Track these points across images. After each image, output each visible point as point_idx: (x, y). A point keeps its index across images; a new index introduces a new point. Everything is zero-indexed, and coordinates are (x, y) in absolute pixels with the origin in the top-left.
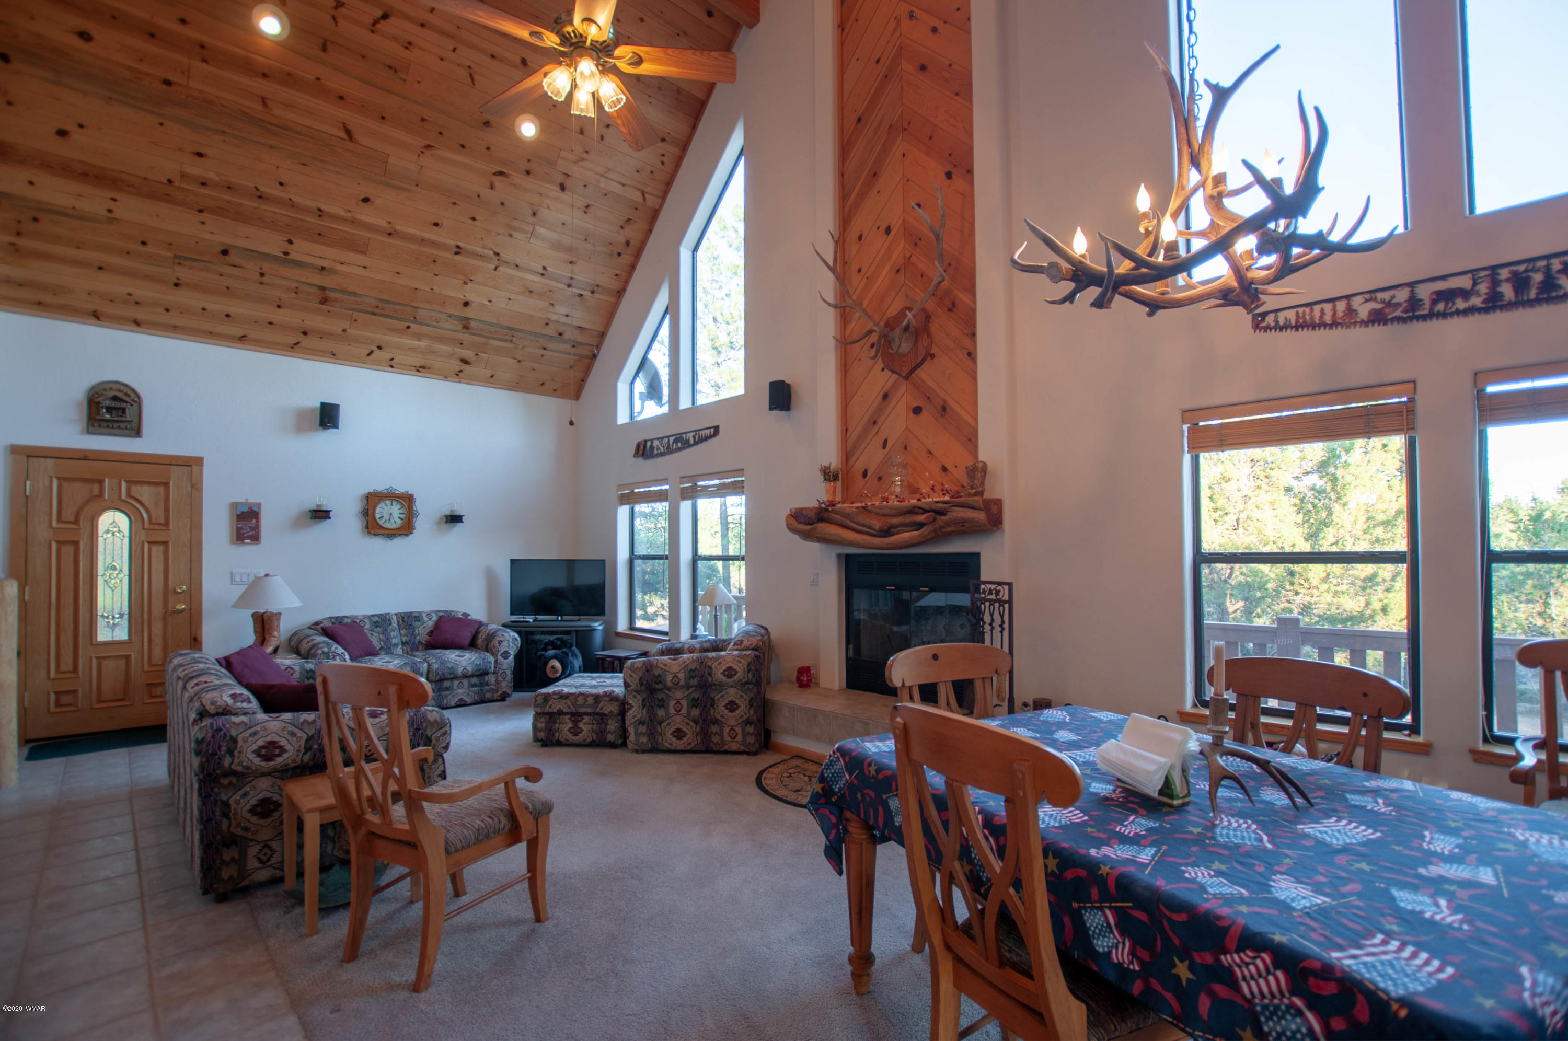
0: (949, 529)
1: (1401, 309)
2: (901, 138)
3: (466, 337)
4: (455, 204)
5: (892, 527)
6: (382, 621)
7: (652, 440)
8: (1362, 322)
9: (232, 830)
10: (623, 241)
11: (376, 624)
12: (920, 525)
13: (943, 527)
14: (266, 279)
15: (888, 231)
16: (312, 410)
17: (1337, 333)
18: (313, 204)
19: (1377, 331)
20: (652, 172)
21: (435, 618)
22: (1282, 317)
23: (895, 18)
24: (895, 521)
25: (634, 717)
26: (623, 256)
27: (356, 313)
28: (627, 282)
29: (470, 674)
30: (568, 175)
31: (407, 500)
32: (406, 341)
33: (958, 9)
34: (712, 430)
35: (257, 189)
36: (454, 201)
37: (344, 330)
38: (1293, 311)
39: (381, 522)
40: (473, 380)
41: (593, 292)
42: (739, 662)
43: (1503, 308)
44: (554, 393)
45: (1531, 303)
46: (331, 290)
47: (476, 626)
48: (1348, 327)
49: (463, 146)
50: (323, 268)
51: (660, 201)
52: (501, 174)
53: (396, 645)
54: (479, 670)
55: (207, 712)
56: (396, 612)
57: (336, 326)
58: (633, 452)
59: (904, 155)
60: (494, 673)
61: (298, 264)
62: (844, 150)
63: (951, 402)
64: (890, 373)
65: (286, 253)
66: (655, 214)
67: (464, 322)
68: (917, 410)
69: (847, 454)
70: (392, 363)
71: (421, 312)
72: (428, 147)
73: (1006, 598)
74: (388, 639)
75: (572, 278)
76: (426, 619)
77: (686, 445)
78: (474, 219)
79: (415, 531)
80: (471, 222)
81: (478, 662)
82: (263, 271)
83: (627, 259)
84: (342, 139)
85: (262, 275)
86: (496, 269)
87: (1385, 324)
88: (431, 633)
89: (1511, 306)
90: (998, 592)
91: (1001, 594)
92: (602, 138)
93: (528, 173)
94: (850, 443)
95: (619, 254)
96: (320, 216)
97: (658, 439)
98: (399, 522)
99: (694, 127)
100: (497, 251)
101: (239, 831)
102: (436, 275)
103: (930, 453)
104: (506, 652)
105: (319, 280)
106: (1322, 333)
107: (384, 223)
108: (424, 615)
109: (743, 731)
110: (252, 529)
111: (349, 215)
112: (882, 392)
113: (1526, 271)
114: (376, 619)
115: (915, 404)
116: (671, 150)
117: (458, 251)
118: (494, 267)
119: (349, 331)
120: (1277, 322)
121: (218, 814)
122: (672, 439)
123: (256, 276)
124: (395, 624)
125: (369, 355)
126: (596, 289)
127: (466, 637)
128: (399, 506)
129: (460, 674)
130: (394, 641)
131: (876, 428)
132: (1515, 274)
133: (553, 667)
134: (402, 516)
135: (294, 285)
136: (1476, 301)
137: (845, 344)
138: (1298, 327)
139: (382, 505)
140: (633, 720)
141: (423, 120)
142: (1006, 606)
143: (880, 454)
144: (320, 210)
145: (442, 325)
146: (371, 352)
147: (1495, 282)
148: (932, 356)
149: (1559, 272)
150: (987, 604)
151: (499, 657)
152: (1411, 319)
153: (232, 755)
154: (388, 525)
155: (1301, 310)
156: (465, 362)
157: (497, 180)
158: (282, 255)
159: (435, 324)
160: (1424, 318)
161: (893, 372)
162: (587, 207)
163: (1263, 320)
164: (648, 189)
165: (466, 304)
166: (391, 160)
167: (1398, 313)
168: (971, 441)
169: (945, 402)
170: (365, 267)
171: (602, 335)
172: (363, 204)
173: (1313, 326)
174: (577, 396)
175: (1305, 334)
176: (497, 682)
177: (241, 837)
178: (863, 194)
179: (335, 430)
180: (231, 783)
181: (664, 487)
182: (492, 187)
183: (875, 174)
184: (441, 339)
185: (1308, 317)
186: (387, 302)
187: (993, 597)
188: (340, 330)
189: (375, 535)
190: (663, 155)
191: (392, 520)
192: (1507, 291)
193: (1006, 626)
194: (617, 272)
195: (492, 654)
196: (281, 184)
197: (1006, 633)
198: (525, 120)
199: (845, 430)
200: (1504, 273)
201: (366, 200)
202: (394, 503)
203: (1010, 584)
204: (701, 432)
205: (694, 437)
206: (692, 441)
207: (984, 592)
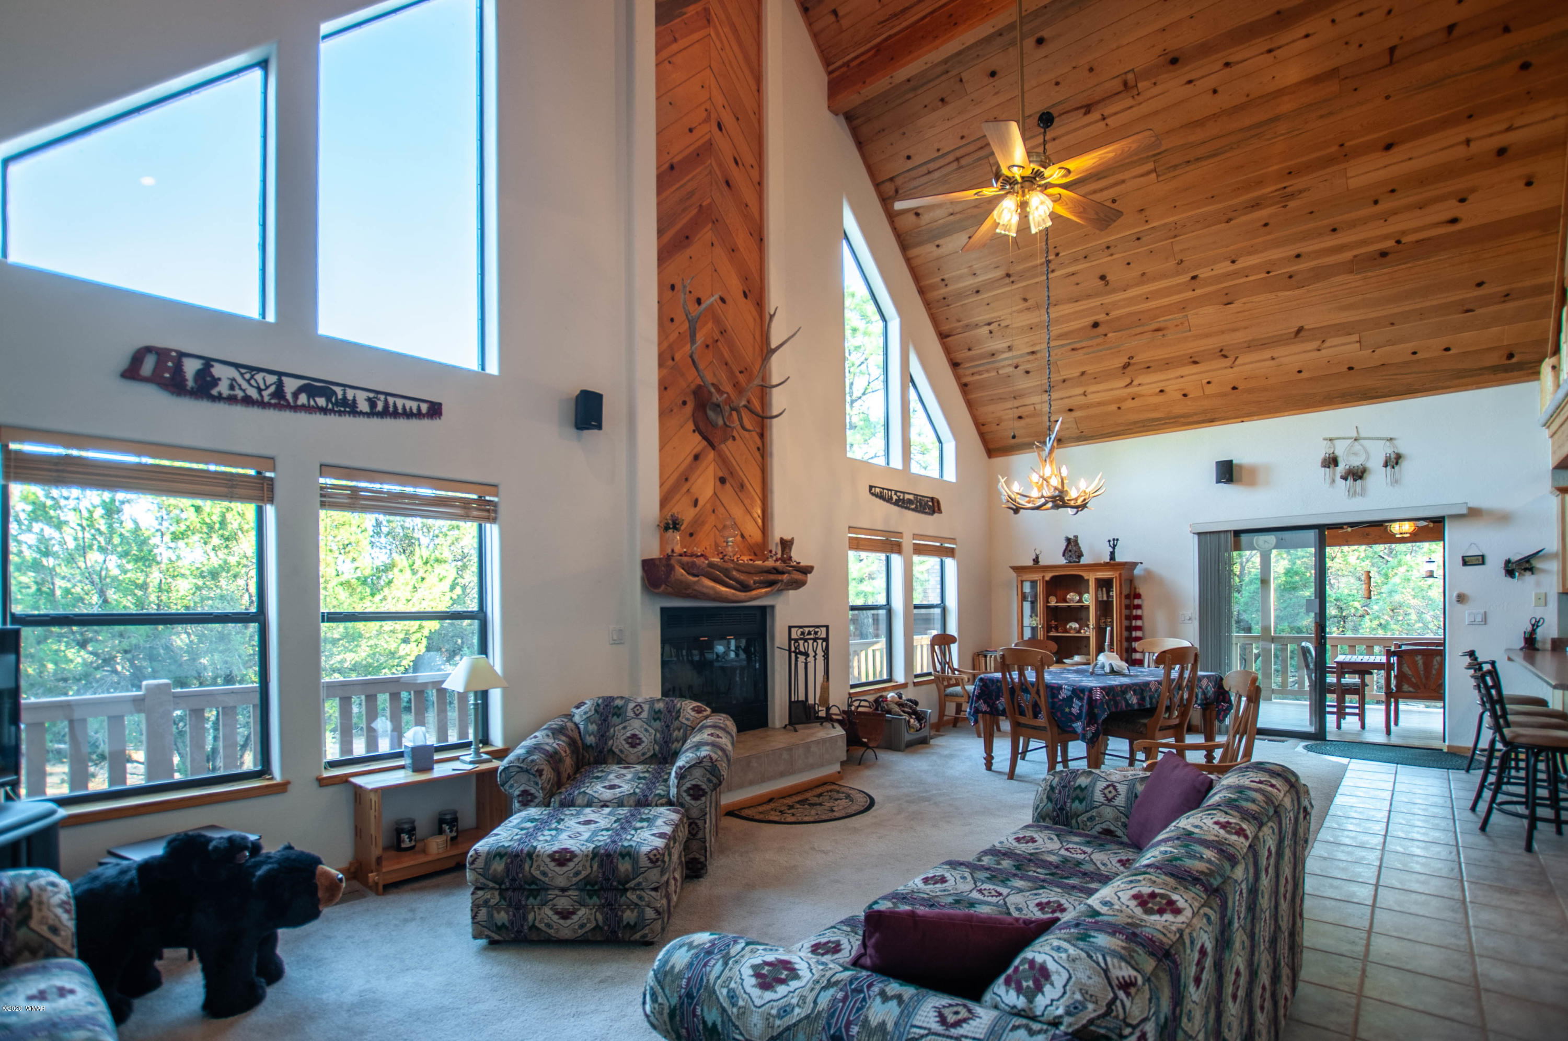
2: (710, 225)
7: (208, 363)
8: (894, 503)
15: (698, 301)
17: (888, 505)
19: (896, 508)
33: (752, 166)
34: (424, 408)
43: (918, 511)
48: (891, 503)
59: (713, 244)
63: (746, 482)
64: (700, 438)
68: (724, 480)
69: (661, 503)
73: (824, 635)
77: (348, 408)
90: (816, 633)
91: (819, 634)
94: (662, 492)
97: (236, 366)
112: (693, 453)
115: (722, 474)
131: (687, 485)
136: (914, 506)
143: (692, 512)
148: (734, 438)
160: (905, 508)
161: (705, 438)
169: (743, 480)
178: (676, 246)
183: (687, 237)
187: (812, 636)
203: (827, 627)
204: (391, 400)
205: (372, 403)
206: (364, 406)
207: (803, 633)
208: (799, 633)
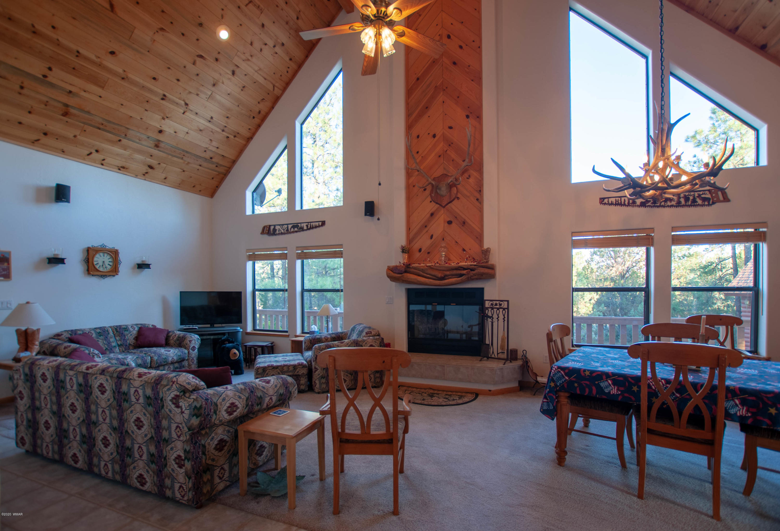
0: (475, 277)
1: (650, 203)
2: (442, 93)
3: (155, 152)
4: (169, 68)
5: (446, 276)
6: (102, 332)
7: (275, 226)
8: (638, 206)
9: (207, 462)
10: (258, 111)
11: (99, 334)
12: (461, 275)
13: (472, 276)
14: (24, 91)
15: (434, 136)
16: (51, 188)
17: (629, 208)
18: (74, 47)
19: (643, 209)
20: (281, 76)
21: (137, 329)
22: (610, 200)
23: (439, 35)
24: (448, 273)
25: (319, 374)
26: (255, 119)
27: (86, 126)
28: (254, 134)
29: (175, 361)
30: (238, 67)
31: (114, 254)
32: (117, 149)
33: (473, 41)
34: (320, 223)
35: (33, 26)
36: (169, 66)
37: (75, 136)
38: (615, 199)
39: (97, 267)
40: (153, 180)
41: (235, 136)
42: (376, 342)
43: (681, 206)
44: (200, 192)
45: (689, 206)
46: (73, 107)
47: (166, 333)
48: (633, 207)
49: (183, 35)
50: (70, 92)
51: (281, 92)
52: (201, 56)
53: (115, 347)
54: (180, 359)
55: (188, 389)
56: (112, 325)
57: (70, 133)
58: (261, 231)
59: (443, 102)
60: (187, 360)
61: (52, 85)
62: (409, 92)
63: (467, 220)
64: (435, 204)
65: (45, 76)
66: (277, 99)
67: (156, 143)
68: (450, 223)
69: (410, 240)
70: (103, 162)
71: (131, 132)
72: (162, 29)
73: (506, 306)
74: (109, 343)
75: (226, 127)
76: (131, 329)
77: (302, 229)
78: (178, 80)
79: (119, 273)
80: (176, 81)
81: (179, 354)
82: (23, 85)
83: (257, 121)
84: (107, 9)
85: (22, 88)
86: (184, 113)
87: (645, 207)
88: (136, 338)
89: (683, 206)
90: (500, 305)
91: (502, 305)
92: (261, 50)
93: (217, 60)
94: (411, 235)
95: (254, 118)
96: (77, 56)
97: (279, 225)
98: (109, 267)
99: (307, 57)
100: (187, 102)
101: (210, 462)
102: (146, 110)
103: (457, 242)
104: (194, 347)
105: (65, 99)
106: (624, 208)
107: (121, 71)
108: (130, 327)
109: (374, 376)
110: (4, 270)
111: (98, 60)
112: (431, 212)
113: (688, 195)
114: (98, 331)
115: (449, 219)
116: (293, 66)
117: (164, 98)
118: (183, 112)
119: (78, 137)
120: (608, 201)
121: (200, 453)
122: (290, 226)
123: (17, 88)
124: (111, 334)
125: (88, 155)
126: (237, 135)
127: (162, 339)
128: (109, 257)
129: (170, 362)
130: (114, 344)
131: (426, 229)
132: (685, 196)
133: (235, 353)
134: (111, 264)
135: (45, 99)
136: (673, 203)
137: (409, 188)
138: (616, 204)
139: (97, 256)
140: (318, 377)
141: (163, 11)
142: (506, 310)
143: (429, 242)
144: (78, 52)
145: (144, 143)
146: (91, 154)
147: (679, 198)
148: (458, 198)
149: (697, 197)
150: (495, 310)
151: (190, 350)
152: (654, 206)
153: (216, 414)
154: (101, 269)
155: (617, 199)
156: (151, 167)
157: (199, 60)
158: (41, 77)
159: (138, 141)
160: (658, 207)
161: (437, 203)
162: (244, 87)
163: (603, 201)
164: (277, 85)
165: (160, 132)
166: (136, 31)
167: (649, 204)
168: (479, 238)
169: (465, 220)
170: (100, 97)
171: (234, 162)
172: (110, 55)
173: (621, 204)
174: (212, 194)
175: (618, 207)
176: (189, 365)
177: (211, 465)
178: (420, 115)
179: (66, 204)
180: (206, 433)
181: (285, 252)
182: (194, 63)
183: (427, 108)
184: (139, 152)
185: (619, 202)
186: (109, 122)
187: (498, 307)
188: (71, 136)
189: (93, 275)
190: (289, 68)
191: (104, 266)
192: (682, 200)
193: (506, 319)
194: (250, 127)
195: (186, 348)
196: (53, 27)
197: (506, 322)
198: (222, 29)
199: (409, 229)
200: (682, 195)
201: (112, 53)
202: (106, 255)
203: (508, 301)
204: (312, 224)
205: (307, 226)
206: (305, 228)
207: (492, 304)
208: (490, 304)
